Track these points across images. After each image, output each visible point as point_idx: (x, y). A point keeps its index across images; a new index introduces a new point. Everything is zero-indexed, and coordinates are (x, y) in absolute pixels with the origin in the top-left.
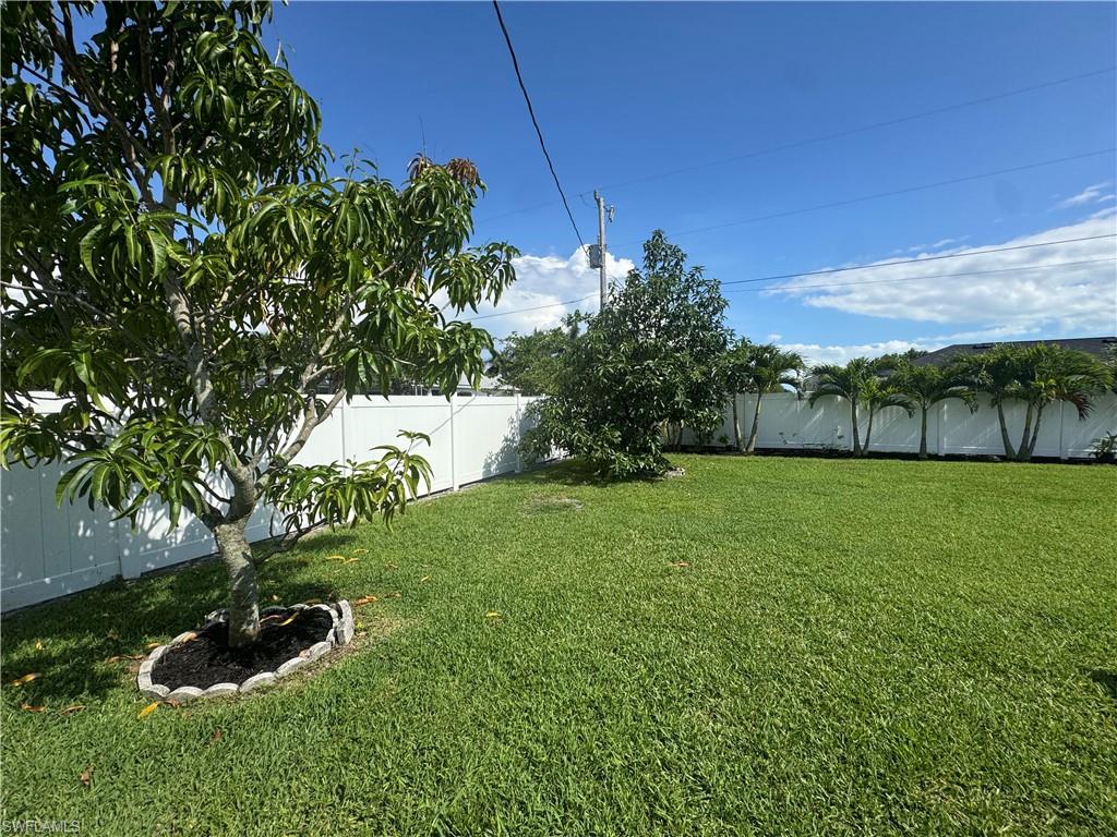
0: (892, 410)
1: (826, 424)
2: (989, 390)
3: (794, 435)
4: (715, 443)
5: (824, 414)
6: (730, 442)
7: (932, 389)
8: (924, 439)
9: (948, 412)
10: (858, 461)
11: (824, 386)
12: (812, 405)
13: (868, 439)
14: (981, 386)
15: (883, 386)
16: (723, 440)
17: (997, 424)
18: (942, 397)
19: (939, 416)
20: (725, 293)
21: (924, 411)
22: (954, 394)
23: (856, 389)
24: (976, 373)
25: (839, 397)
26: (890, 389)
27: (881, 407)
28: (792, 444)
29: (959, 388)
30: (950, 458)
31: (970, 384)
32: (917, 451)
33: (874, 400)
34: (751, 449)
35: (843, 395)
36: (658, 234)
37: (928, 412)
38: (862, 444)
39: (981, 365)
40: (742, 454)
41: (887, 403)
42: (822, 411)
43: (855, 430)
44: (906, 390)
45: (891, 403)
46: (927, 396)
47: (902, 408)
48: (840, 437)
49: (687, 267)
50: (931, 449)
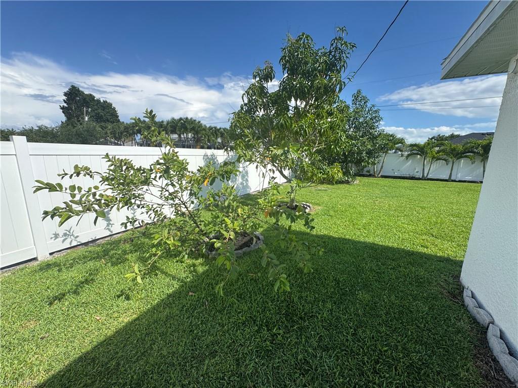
0: (440, 162)
1: (412, 166)
2: (482, 155)
3: (399, 170)
4: (365, 173)
5: (412, 162)
6: (371, 173)
7: (458, 154)
8: (451, 174)
9: (463, 163)
10: (423, 181)
11: (413, 152)
12: (407, 159)
13: (428, 173)
14: (478, 153)
15: (438, 152)
16: (368, 171)
17: (482, 168)
18: (462, 157)
19: (459, 164)
20: (381, 114)
21: (453, 163)
22: (466, 157)
23: (427, 153)
24: (477, 148)
25: (419, 156)
26: (440, 154)
27: (436, 160)
28: (396, 174)
29: (469, 154)
30: (460, 181)
31: (474, 152)
32: (447, 179)
33: (433, 158)
34: (379, 176)
35: (420, 155)
36: (359, 92)
37: (454, 164)
38: (425, 175)
39: (479, 145)
40: (376, 177)
41: (438, 159)
42: (410, 161)
43: (424, 169)
44: (447, 154)
45: (440, 159)
46: (455, 157)
47: (444, 161)
48: (417, 172)
49: (369, 105)
50: (453, 178)
